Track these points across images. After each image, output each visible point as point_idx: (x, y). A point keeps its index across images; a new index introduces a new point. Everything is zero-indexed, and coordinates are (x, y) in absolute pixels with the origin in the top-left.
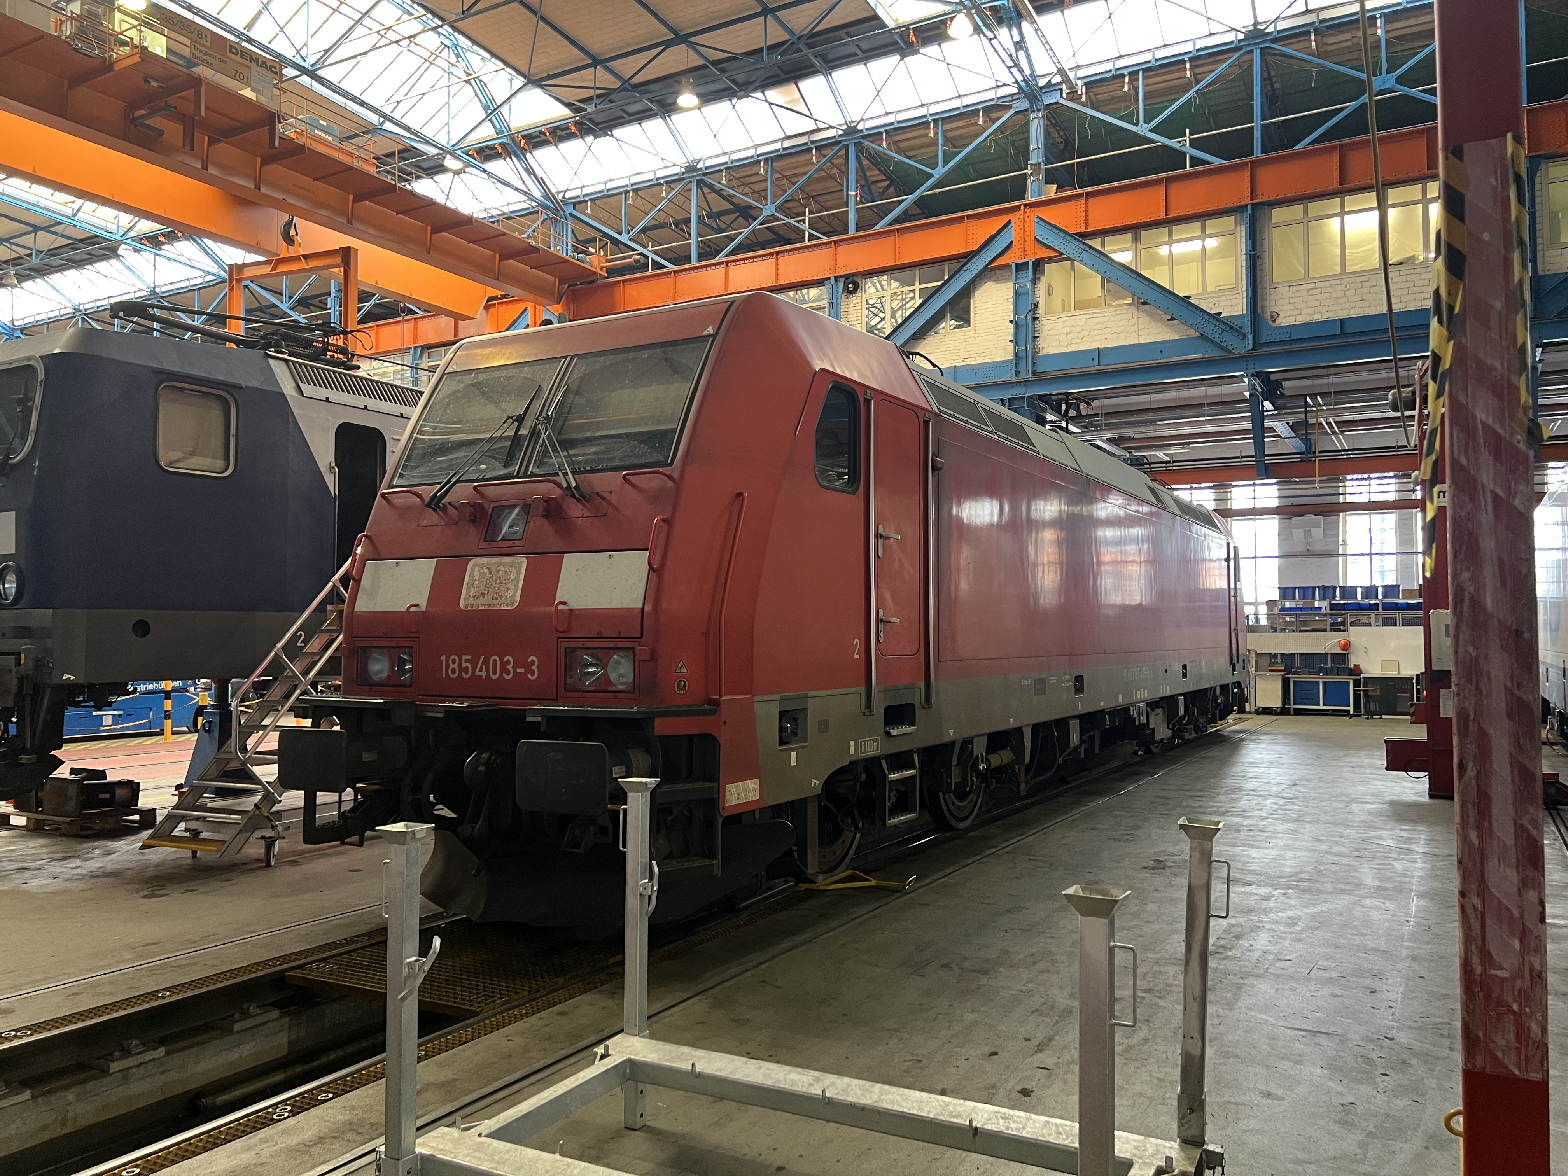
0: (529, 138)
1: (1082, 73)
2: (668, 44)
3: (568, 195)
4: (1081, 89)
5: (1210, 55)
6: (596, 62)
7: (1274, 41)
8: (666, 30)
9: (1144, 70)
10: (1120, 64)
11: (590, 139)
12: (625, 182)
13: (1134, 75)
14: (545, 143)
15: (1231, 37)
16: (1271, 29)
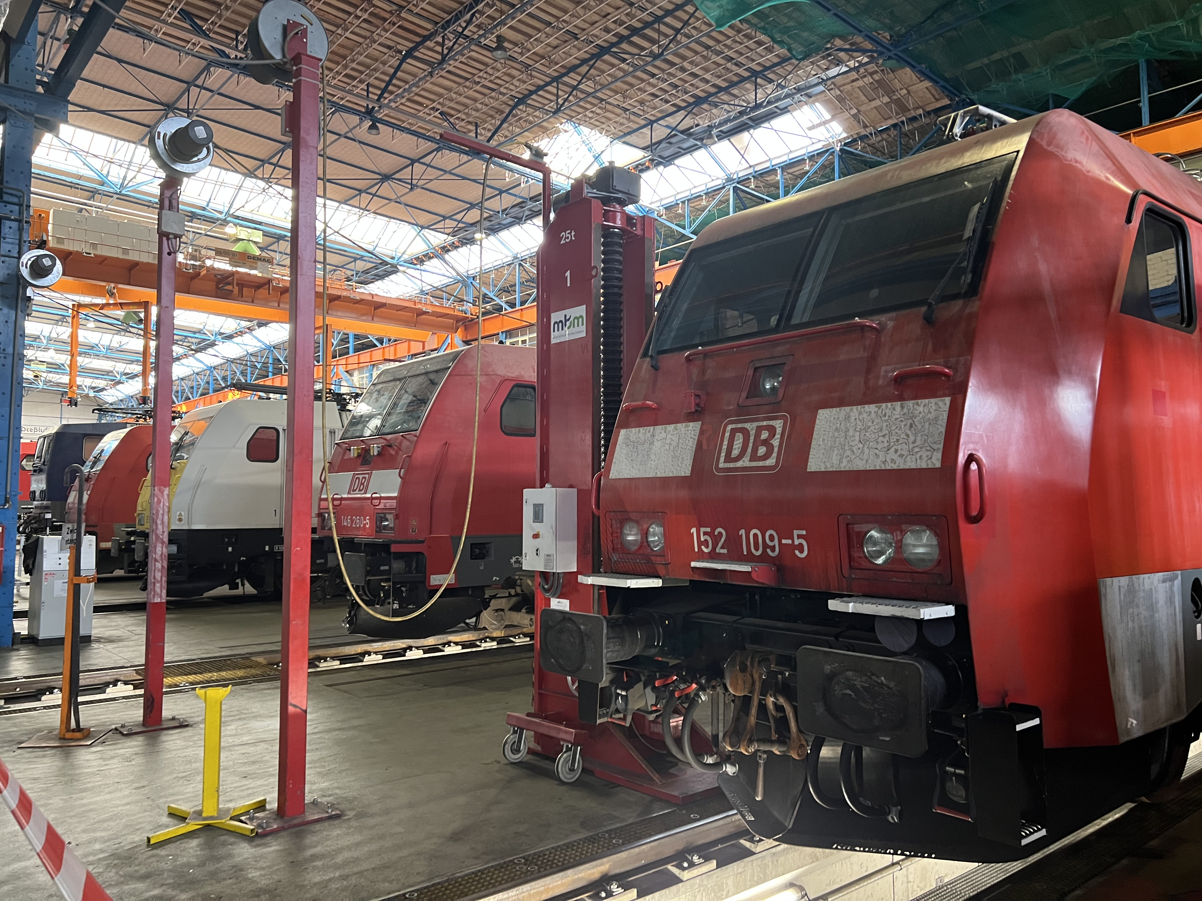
0: (443, 248)
1: (663, 202)
2: (468, 209)
3: (470, 273)
4: (663, 211)
5: (715, 191)
6: (445, 218)
7: (738, 183)
8: (464, 204)
9: (688, 200)
10: (678, 197)
11: (469, 246)
12: (490, 266)
13: (683, 202)
14: (449, 250)
15: (719, 182)
16: (735, 177)
